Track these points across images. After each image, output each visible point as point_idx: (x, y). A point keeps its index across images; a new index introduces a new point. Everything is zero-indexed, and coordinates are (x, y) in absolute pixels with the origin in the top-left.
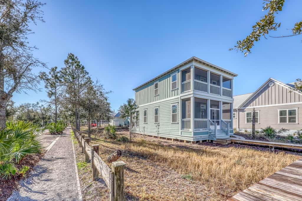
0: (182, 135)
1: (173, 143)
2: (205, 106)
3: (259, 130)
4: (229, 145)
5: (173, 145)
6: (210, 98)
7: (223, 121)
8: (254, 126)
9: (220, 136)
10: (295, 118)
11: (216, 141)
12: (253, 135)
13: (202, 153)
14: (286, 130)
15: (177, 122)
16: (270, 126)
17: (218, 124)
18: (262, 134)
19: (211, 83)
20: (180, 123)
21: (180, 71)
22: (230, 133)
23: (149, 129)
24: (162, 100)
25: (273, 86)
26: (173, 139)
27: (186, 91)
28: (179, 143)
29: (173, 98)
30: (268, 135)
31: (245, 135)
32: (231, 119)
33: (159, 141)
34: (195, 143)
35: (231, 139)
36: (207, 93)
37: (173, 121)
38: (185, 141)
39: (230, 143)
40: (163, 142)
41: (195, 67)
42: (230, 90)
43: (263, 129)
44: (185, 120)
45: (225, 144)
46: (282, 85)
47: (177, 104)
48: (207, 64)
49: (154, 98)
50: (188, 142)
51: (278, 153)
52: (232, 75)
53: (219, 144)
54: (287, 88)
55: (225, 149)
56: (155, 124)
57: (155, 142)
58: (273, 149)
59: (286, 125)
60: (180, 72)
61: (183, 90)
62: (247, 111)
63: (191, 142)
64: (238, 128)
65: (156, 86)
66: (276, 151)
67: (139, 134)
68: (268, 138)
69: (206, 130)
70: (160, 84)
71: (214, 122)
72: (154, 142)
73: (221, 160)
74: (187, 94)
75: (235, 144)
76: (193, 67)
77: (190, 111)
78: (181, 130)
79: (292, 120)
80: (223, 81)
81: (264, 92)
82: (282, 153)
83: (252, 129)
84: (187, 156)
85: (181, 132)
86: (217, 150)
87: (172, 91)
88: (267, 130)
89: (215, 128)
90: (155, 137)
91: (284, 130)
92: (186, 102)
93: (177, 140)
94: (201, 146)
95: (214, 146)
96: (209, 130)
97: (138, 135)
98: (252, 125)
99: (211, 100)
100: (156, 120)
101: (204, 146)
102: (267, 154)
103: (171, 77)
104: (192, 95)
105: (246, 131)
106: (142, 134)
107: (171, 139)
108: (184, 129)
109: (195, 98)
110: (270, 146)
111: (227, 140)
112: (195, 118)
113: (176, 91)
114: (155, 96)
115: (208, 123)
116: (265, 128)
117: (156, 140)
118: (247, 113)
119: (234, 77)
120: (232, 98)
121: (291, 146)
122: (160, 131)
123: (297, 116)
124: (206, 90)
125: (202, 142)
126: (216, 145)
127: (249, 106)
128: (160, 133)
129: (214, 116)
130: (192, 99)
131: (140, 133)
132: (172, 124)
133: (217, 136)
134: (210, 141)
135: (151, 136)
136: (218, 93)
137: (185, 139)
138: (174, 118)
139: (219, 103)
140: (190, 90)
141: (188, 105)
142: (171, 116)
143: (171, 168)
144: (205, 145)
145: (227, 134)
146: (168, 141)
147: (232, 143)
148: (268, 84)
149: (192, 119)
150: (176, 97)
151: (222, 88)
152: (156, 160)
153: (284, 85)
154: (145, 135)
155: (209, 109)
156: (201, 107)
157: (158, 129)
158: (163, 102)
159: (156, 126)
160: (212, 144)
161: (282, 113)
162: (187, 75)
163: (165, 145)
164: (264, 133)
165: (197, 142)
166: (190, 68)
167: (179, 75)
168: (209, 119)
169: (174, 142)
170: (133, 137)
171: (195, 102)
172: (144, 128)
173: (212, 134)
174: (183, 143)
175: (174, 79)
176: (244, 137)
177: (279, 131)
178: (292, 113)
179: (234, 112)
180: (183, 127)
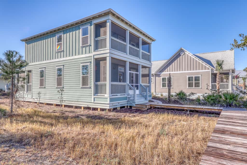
0: (95, 102)
1: (82, 113)
2: (124, 68)
3: (173, 94)
4: (149, 111)
5: (82, 115)
6: (128, 61)
7: (142, 85)
8: (170, 90)
9: (139, 101)
10: (199, 83)
11: (135, 107)
12: (169, 99)
13: (120, 124)
14: (194, 94)
15: (88, 86)
16: (182, 90)
17: (137, 89)
18: (176, 97)
19: (130, 44)
20: (93, 88)
21: (93, 24)
22: (149, 97)
23: (47, 95)
24: (68, 58)
25: (183, 55)
26: (84, 107)
27: (101, 49)
28: (91, 112)
29: (84, 56)
30: (181, 98)
31: (162, 99)
32: (149, 84)
33: (62, 111)
34: (112, 110)
35: (149, 104)
36: (126, 54)
37: (83, 85)
38: (99, 110)
39: (149, 108)
40: (68, 112)
41: (111, 22)
42: (149, 54)
43: (176, 93)
44: (99, 83)
45: (144, 110)
46: (191, 55)
47: (88, 64)
48: (126, 22)
49: (57, 54)
50: (102, 110)
51: (193, 116)
52: (151, 39)
53: (139, 110)
54: (194, 57)
55: (145, 116)
56: (57, 88)
57: (56, 112)
58: (188, 112)
59: (193, 89)
60: (93, 26)
61: (97, 47)
62: (162, 76)
63: (107, 110)
64: (154, 92)
65: (60, 39)
66: (191, 114)
67: (31, 102)
68: (181, 101)
69: (125, 95)
70: (66, 37)
71: (133, 87)
72: (54, 113)
73: (143, 131)
74: (102, 52)
75: (154, 108)
76: (109, 22)
77: (106, 73)
78: (94, 95)
79: (197, 85)
80: (142, 45)
81: (176, 60)
82: (196, 116)
83: (168, 93)
84: (101, 130)
85: (94, 98)
86: (138, 118)
87: (82, 47)
88: (180, 94)
89: (135, 92)
90: (57, 105)
91: (193, 94)
92: (101, 62)
93: (89, 108)
94: (119, 114)
95: (133, 113)
96: (128, 95)
97: (29, 103)
98: (168, 89)
99: (130, 63)
100: (59, 83)
101: (122, 114)
102: (184, 117)
103: (81, 29)
104: (108, 55)
105: (162, 95)
106: (36, 103)
107: (80, 108)
108: (98, 95)
109: (112, 58)
110: (186, 109)
111: (146, 105)
112: (111, 82)
113: (88, 48)
114: (58, 52)
115: (127, 88)
116: (178, 92)
117: (57, 109)
118: (162, 78)
119: (152, 42)
120: (150, 62)
121: (203, 108)
122: (64, 97)
123: (200, 82)
124: (124, 51)
125: (119, 109)
126: (136, 111)
127: (165, 71)
128: (64, 100)
129: (132, 80)
130: (108, 60)
131: (33, 101)
132: (82, 88)
133: (136, 102)
134: (129, 107)
135: (52, 104)
136: (137, 55)
137: (99, 107)
138: (85, 81)
139: (138, 66)
140: (106, 49)
141: (104, 67)
142: (81, 79)
143: (70, 159)
144: (124, 112)
145: (146, 99)
146: (76, 110)
147: (151, 107)
148: (180, 53)
149: (108, 83)
150: (88, 55)
151: (141, 51)
152: (45, 146)
153: (192, 55)
154: (40, 103)
155: (128, 72)
156: (119, 70)
157: (60, 95)
158: (69, 61)
159: (58, 91)
160: (131, 111)
161: (190, 79)
162: (102, 30)
163: (70, 115)
164: (178, 97)
165: (115, 109)
166: (105, 22)
167: (91, 29)
168: (128, 83)
169: (84, 111)
170: (17, 107)
171: (112, 63)
172: (39, 93)
173: (131, 99)
174: (96, 112)
175: (85, 33)
176: (160, 101)
177: (189, 95)
178: (197, 79)
179: (152, 76)
180: (96, 92)
